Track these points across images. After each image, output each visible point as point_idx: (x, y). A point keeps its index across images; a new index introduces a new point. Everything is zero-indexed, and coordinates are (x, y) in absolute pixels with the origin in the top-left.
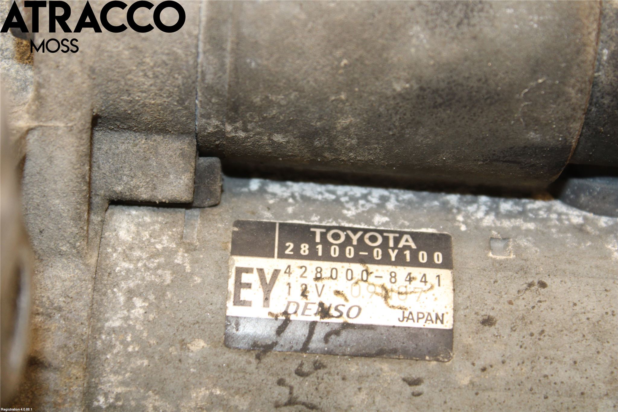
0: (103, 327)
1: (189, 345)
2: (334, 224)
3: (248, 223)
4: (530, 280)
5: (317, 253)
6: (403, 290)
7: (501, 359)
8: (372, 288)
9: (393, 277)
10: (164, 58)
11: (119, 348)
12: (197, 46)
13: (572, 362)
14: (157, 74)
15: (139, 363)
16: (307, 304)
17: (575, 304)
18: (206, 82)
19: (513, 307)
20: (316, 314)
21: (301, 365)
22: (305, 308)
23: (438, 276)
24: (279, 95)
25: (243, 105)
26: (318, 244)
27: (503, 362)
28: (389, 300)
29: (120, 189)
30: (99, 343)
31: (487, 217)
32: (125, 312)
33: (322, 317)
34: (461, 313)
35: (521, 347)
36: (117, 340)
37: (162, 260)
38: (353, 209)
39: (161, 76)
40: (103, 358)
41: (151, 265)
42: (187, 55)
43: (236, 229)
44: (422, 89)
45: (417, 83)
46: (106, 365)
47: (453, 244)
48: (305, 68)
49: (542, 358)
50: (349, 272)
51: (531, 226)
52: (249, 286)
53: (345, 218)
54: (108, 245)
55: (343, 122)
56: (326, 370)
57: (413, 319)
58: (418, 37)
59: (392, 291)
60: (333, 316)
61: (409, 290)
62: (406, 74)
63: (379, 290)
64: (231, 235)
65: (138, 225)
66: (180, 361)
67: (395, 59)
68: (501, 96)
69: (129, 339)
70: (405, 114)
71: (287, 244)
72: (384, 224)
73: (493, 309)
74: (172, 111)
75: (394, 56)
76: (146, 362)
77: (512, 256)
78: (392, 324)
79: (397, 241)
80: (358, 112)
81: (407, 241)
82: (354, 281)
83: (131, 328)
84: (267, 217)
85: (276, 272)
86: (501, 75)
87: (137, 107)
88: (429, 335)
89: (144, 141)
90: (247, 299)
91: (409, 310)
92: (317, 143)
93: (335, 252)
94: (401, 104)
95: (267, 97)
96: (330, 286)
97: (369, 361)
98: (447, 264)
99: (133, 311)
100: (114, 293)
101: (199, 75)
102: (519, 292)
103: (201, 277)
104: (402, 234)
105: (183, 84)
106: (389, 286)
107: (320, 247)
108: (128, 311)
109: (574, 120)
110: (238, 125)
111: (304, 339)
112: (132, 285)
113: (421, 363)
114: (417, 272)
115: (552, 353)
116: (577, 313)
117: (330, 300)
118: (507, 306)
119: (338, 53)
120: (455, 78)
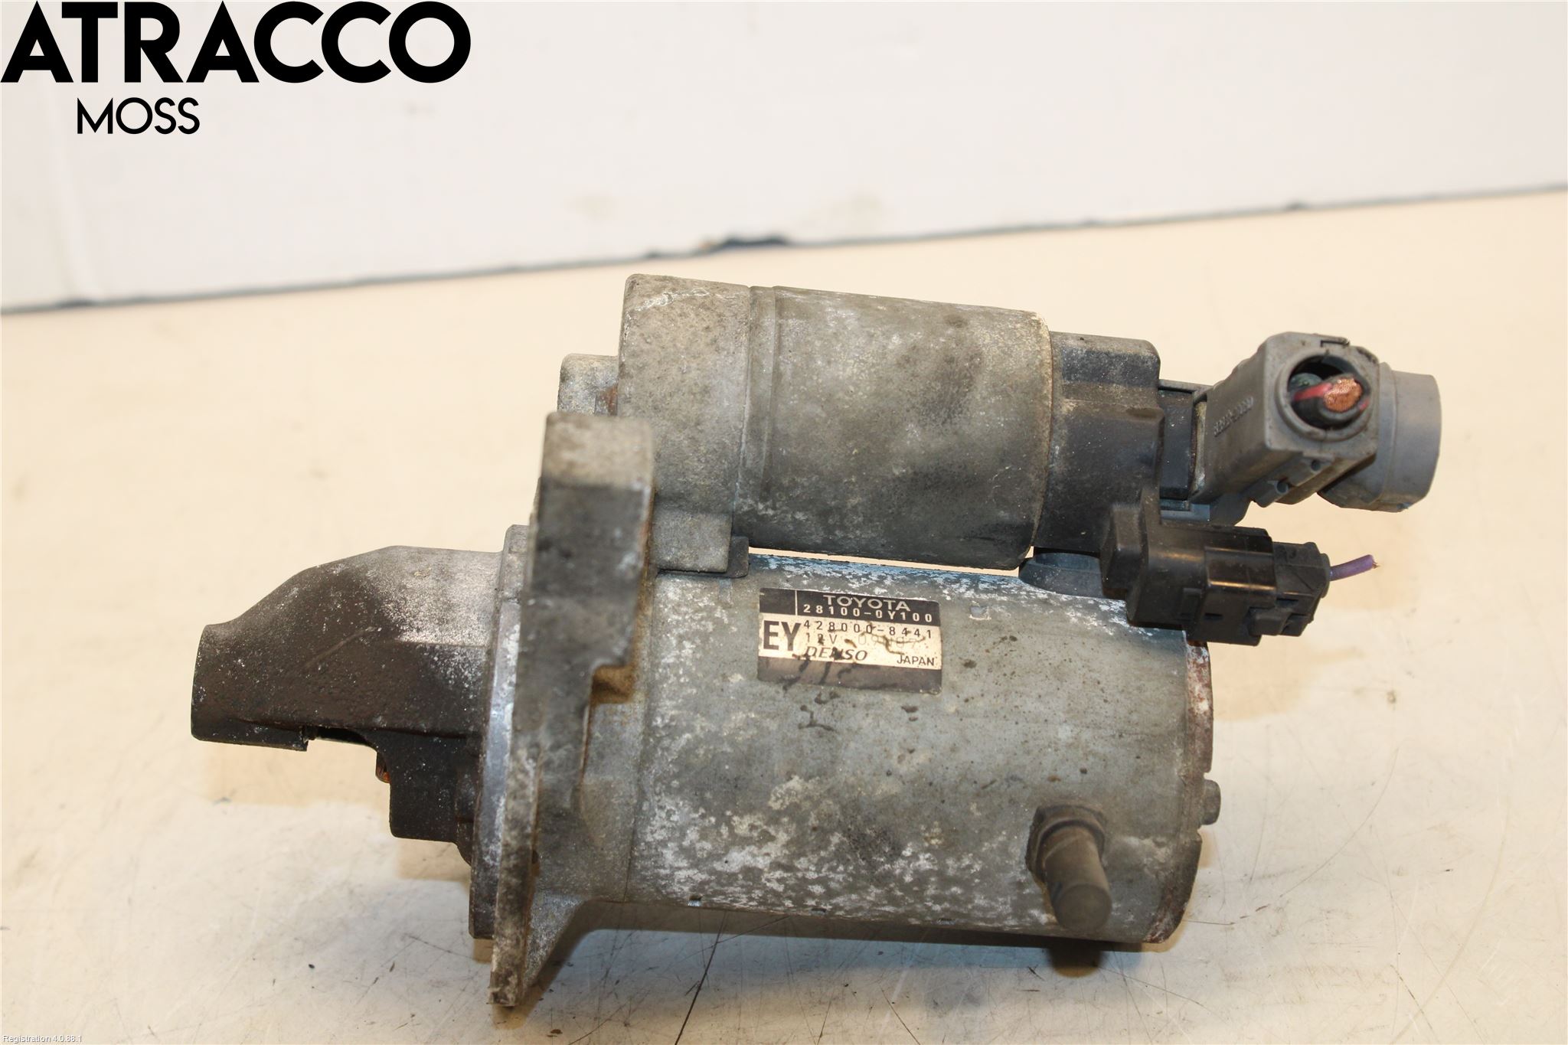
0: (660, 663)
1: (729, 678)
2: (842, 592)
3: (772, 590)
4: (1003, 635)
5: (830, 612)
6: (900, 640)
7: (980, 693)
8: (875, 638)
9: (892, 631)
10: (715, 446)
11: (673, 679)
12: (741, 438)
13: (1037, 696)
14: (708, 459)
15: (689, 691)
16: (823, 649)
17: (1039, 653)
18: (747, 466)
19: (990, 654)
20: (830, 657)
21: (820, 695)
22: (822, 652)
23: (929, 631)
24: (804, 477)
25: (775, 486)
26: (830, 606)
27: (982, 695)
28: (889, 648)
29: (669, 558)
30: (657, 675)
31: (968, 592)
32: (678, 652)
33: (835, 659)
34: (948, 658)
35: (996, 684)
36: (671, 673)
37: (705, 614)
38: (857, 583)
39: (711, 461)
40: (661, 686)
41: (696, 618)
42: (732, 444)
43: (762, 594)
44: (915, 473)
45: (912, 469)
46: (663, 692)
47: (941, 609)
48: (825, 455)
49: (1013, 693)
50: (857, 626)
51: (1005, 598)
52: (776, 634)
53: (851, 589)
54: (660, 602)
55: (853, 501)
56: (840, 699)
57: (909, 661)
58: (912, 432)
59: (892, 640)
60: (844, 658)
61: (905, 640)
62: (903, 461)
63: (881, 640)
64: (758, 598)
65: (683, 589)
66: (722, 690)
67: (895, 450)
68: (977, 480)
69: (681, 672)
70: (902, 495)
71: (805, 606)
72: (882, 594)
73: (973, 655)
74: (717, 492)
75: (893, 447)
76: (695, 691)
77: (989, 618)
78: (892, 665)
79: (894, 606)
80: (865, 493)
81: (903, 605)
82: (860, 633)
83: (682, 664)
84: (787, 586)
85: (797, 626)
86: (976, 462)
87: (689, 488)
88: (923, 674)
89: (690, 518)
90: (775, 644)
91: (906, 655)
92: (830, 521)
93: (844, 612)
94: (899, 486)
95: (794, 479)
96: (841, 636)
97: (874, 693)
98: (936, 622)
99: (683, 651)
100: (668, 637)
101: (741, 461)
102: (994, 643)
103: (737, 627)
104: (898, 601)
105: (728, 468)
106: (889, 637)
107: (832, 608)
108: (680, 651)
109: (1035, 501)
110: (768, 503)
111: (821, 675)
112: (681, 632)
113: (917, 696)
114: (911, 627)
115: (1021, 689)
116: (1041, 660)
117: (841, 646)
118: (985, 654)
119: (851, 444)
120: (941, 465)
